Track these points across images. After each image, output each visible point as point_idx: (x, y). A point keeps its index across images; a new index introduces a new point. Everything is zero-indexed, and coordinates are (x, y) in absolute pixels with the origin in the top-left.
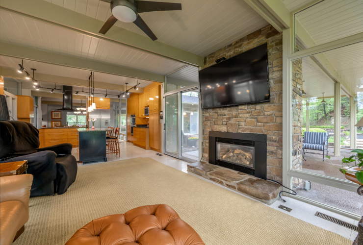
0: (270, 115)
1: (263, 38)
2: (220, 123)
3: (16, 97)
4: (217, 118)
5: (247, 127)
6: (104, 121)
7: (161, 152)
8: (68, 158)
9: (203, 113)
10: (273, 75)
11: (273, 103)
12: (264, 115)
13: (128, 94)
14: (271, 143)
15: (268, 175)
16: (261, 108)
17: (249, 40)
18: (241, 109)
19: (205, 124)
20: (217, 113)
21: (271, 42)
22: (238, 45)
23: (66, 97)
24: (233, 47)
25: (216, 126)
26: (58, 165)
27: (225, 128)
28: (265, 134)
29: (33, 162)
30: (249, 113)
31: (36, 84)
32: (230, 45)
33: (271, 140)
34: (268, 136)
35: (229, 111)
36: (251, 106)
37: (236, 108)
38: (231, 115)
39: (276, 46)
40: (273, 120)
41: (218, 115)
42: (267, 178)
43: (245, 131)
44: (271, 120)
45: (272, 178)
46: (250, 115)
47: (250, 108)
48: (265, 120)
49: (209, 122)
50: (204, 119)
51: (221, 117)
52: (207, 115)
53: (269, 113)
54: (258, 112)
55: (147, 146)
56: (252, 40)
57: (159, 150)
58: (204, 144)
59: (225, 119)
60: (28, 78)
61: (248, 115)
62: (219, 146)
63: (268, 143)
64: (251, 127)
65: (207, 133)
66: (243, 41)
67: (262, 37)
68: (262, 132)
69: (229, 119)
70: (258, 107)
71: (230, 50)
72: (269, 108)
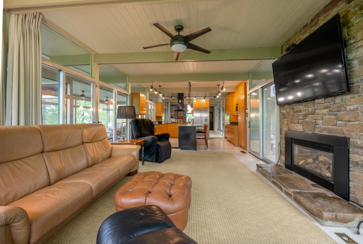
0: (354, 110)
1: (344, 4)
2: (296, 121)
3: (155, 104)
4: (293, 116)
5: (324, 126)
6: (204, 119)
7: (246, 150)
8: (166, 143)
9: (280, 110)
10: (358, 53)
11: (358, 92)
12: (346, 110)
13: (220, 94)
14: (356, 150)
15: (351, 195)
16: (342, 100)
17: (326, 13)
18: (318, 104)
19: (283, 122)
20: (293, 109)
21: (354, 8)
22: (313, 23)
23: (180, 101)
24: (309, 27)
25: (292, 124)
26: (158, 145)
27: (301, 127)
28: (347, 136)
29: (147, 141)
30: (328, 108)
31: (161, 95)
32: (306, 26)
33: (355, 146)
34: (351, 140)
35: (306, 106)
36: (329, 99)
37: (313, 102)
38: (307, 111)
39: (360, 10)
40: (359, 117)
41: (294, 112)
42: (351, 198)
43: (322, 131)
44: (355, 117)
45: (357, 200)
46: (328, 110)
47: (329, 102)
48: (347, 118)
49: (286, 120)
50: (282, 117)
51: (297, 114)
52: (284, 111)
53: (352, 107)
54: (338, 107)
55: (236, 142)
56: (329, 12)
57: (245, 148)
58: (281, 145)
59: (301, 116)
60: (156, 93)
61: (325, 111)
62: (297, 149)
63: (350, 150)
64: (330, 127)
65: (283, 132)
66: (319, 17)
67: (342, 4)
68: (344, 133)
69: (305, 116)
70: (338, 100)
71: (305, 31)
72: (353, 100)
